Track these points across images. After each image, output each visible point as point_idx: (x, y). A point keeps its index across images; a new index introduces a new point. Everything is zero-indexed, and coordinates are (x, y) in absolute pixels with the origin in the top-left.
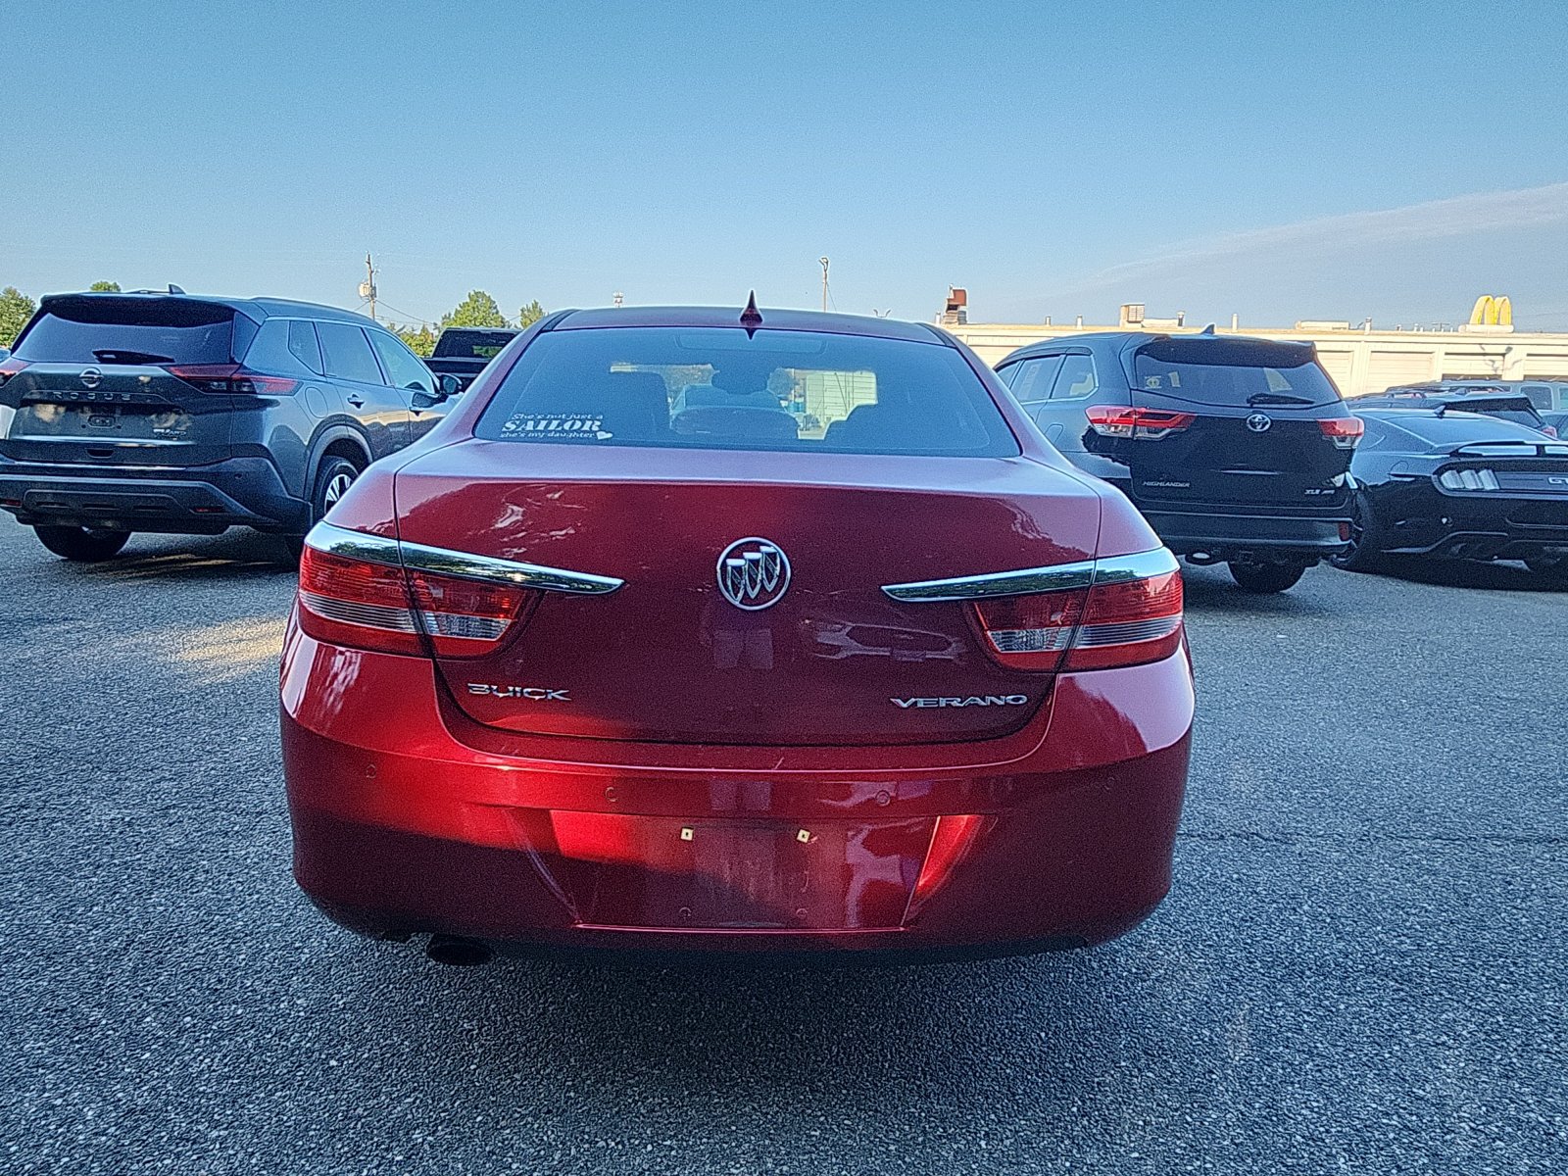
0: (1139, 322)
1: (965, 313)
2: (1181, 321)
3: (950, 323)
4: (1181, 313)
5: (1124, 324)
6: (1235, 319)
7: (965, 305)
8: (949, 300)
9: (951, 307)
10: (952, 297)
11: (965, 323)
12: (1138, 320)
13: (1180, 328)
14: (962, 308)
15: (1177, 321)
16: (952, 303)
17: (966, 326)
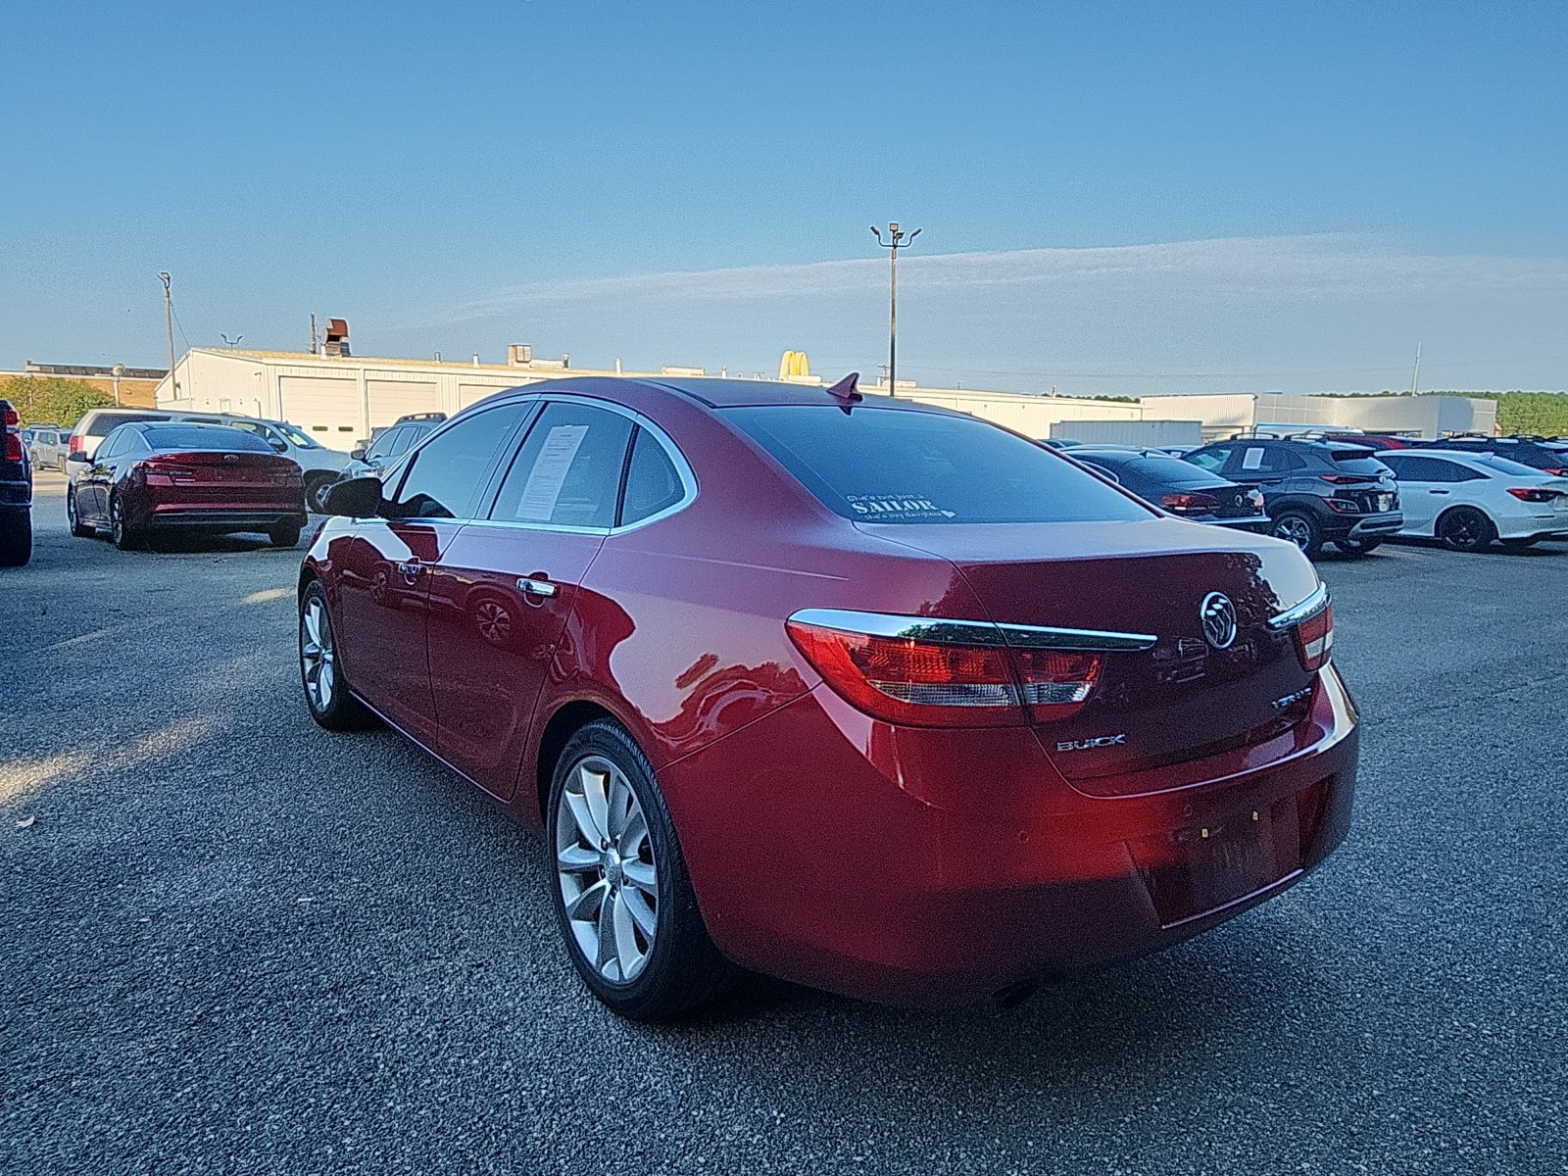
0: (527, 362)
1: (347, 344)
2: (566, 363)
3: (333, 355)
4: (566, 356)
5: (512, 363)
6: (618, 363)
7: (346, 336)
8: (329, 330)
9: (332, 338)
10: (331, 327)
11: (349, 355)
12: (527, 360)
13: (566, 370)
14: (343, 340)
15: (562, 363)
16: (332, 334)
17: (349, 359)
